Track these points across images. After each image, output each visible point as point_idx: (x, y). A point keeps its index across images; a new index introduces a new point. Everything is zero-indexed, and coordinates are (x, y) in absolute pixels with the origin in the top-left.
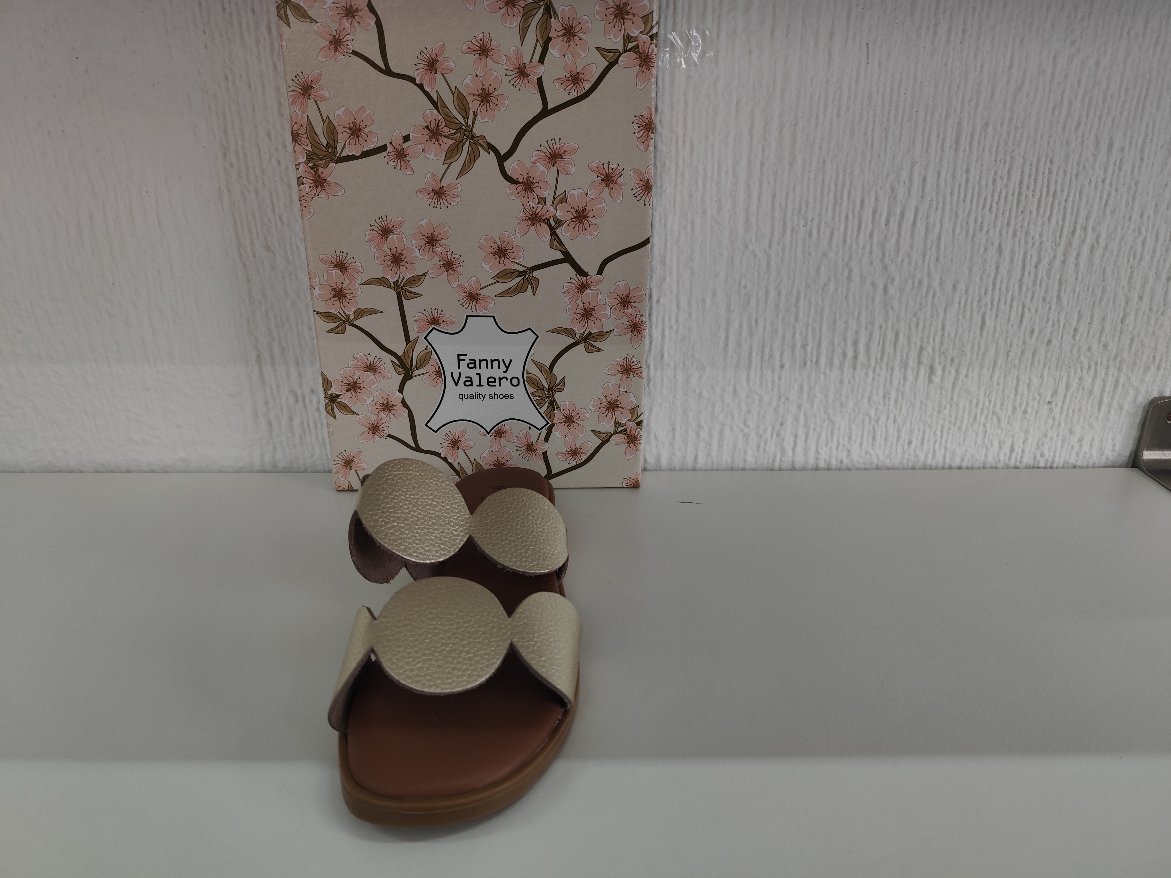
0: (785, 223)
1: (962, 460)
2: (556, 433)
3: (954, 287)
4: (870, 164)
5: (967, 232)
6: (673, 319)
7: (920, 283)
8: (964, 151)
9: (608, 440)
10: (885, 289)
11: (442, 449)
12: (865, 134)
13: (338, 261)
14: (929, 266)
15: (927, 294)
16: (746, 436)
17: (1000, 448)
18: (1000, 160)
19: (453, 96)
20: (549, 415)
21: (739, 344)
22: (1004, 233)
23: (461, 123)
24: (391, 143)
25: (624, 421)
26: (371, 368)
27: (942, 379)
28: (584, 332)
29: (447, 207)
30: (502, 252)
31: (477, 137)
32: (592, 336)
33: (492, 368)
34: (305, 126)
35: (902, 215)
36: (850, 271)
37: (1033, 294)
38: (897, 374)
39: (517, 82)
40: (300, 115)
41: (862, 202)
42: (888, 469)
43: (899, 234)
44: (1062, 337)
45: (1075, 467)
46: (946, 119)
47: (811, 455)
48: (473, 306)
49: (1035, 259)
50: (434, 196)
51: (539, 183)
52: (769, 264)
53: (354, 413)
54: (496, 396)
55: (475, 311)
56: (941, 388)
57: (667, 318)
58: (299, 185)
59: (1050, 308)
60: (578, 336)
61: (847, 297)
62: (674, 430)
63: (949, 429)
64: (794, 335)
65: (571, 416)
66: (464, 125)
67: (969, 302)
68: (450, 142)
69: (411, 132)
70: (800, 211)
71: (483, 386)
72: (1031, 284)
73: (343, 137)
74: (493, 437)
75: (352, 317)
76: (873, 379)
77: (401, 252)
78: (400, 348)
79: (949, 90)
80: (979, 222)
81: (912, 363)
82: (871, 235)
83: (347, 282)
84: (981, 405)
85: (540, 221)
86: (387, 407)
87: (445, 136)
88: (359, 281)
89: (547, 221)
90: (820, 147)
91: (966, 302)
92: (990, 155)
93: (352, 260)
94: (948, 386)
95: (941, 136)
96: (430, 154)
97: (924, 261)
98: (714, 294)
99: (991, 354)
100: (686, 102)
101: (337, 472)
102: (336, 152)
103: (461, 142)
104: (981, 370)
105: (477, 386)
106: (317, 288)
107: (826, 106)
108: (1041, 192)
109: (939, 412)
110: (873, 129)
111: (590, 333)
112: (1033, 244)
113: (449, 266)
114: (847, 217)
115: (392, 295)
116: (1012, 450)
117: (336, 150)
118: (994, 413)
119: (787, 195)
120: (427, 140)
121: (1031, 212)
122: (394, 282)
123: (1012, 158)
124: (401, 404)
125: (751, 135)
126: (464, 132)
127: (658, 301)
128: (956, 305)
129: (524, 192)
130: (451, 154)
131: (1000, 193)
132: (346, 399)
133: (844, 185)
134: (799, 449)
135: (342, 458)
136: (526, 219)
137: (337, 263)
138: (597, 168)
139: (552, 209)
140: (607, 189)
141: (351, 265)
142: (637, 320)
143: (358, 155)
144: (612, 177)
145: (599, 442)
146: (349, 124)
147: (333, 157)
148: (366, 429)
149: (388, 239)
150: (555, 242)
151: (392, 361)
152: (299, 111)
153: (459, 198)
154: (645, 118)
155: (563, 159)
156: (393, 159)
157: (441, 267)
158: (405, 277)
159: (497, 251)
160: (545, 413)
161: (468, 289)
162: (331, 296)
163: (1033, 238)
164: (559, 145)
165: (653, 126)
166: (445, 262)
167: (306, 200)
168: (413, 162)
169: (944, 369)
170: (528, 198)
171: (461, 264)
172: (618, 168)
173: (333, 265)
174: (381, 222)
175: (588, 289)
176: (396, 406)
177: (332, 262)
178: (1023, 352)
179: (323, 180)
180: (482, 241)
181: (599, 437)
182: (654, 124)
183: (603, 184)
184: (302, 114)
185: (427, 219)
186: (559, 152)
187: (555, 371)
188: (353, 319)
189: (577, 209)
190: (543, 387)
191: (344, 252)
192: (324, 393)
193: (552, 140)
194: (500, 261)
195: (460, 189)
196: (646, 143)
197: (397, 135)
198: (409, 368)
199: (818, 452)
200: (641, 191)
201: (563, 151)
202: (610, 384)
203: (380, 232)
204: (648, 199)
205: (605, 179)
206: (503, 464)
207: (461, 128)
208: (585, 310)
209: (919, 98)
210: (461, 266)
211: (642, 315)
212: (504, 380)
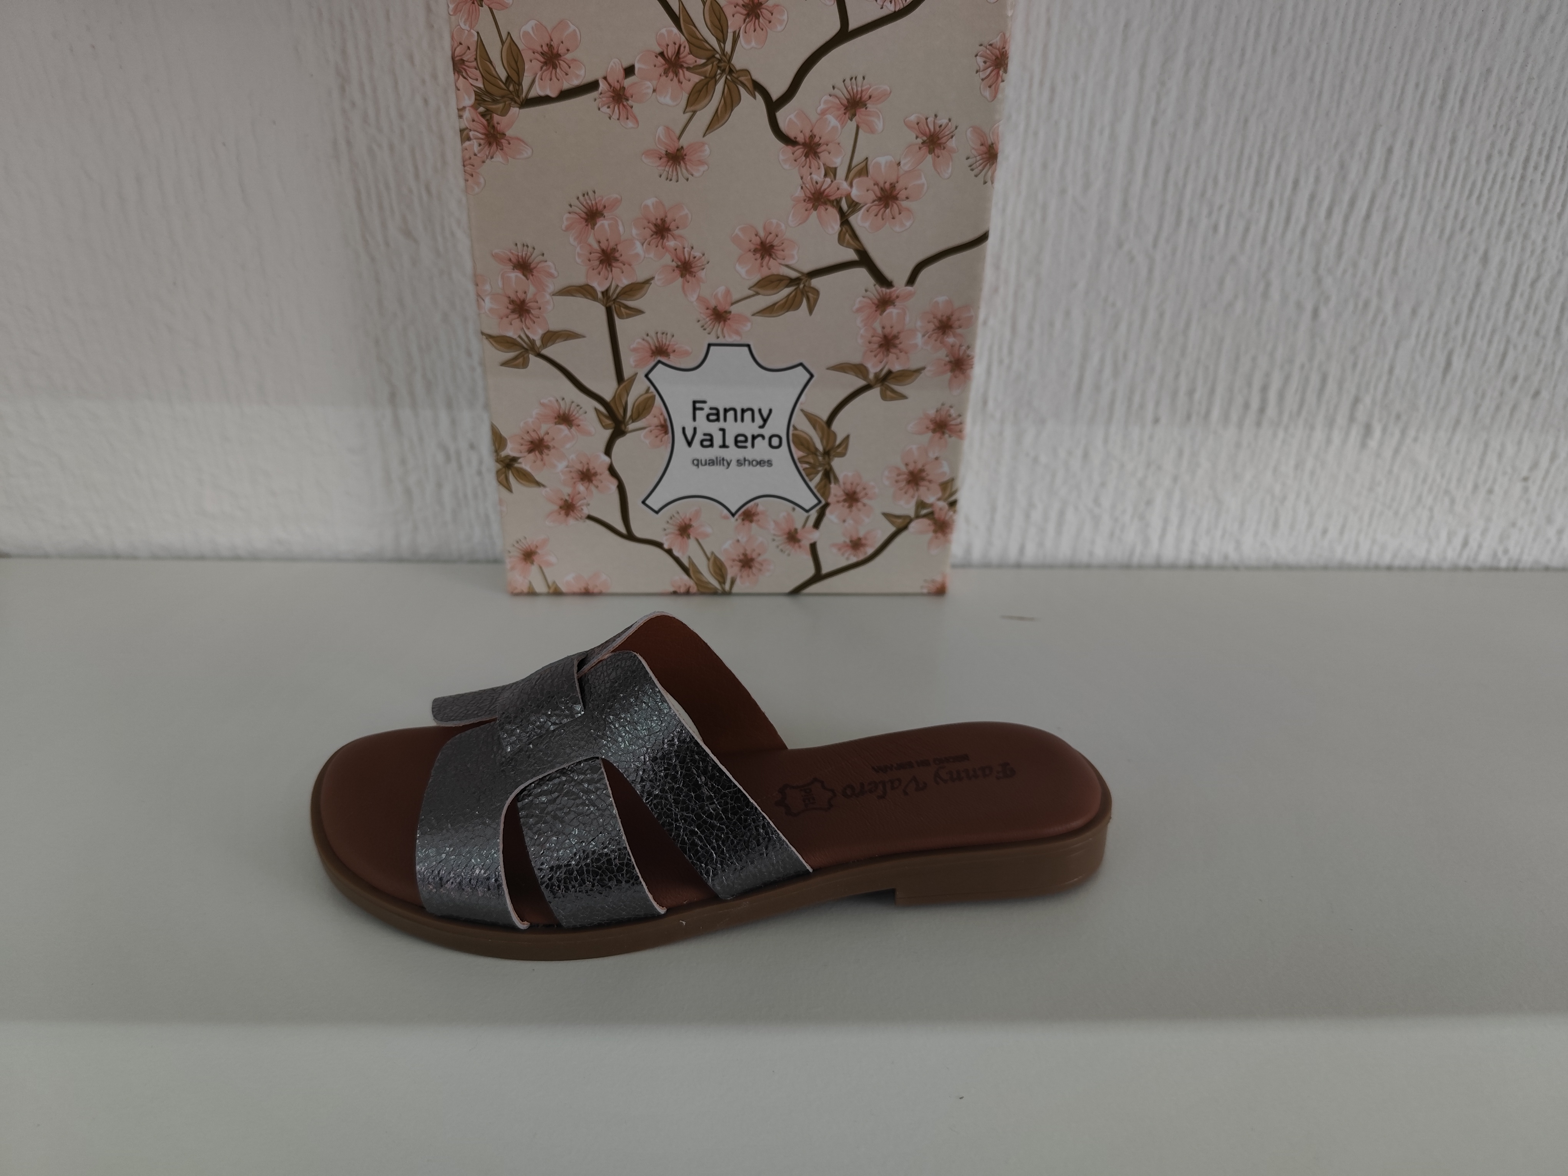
0: (1179, 213)
2: (831, 516)
3: (1414, 312)
4: (1313, 126)
5: (1442, 231)
6: (1005, 349)
7: (1366, 304)
8: (1452, 110)
9: (904, 528)
10: (1315, 313)
11: (665, 537)
12: (1312, 79)
13: (521, 260)
14: (1381, 281)
15: (1373, 322)
16: (1096, 520)
17: (1449, 540)
18: (1502, 127)
19: (704, 6)
20: (823, 490)
21: (1097, 388)
22: (1494, 232)
23: (715, 50)
24: (605, 78)
25: (930, 499)
26: (565, 419)
27: (1381, 444)
28: (881, 370)
29: (687, 180)
30: (765, 249)
31: (737, 71)
32: (892, 376)
33: (742, 420)
34: (473, 48)
35: (1352, 203)
36: (1268, 285)
37: (1524, 323)
38: (1319, 435)
40: (466, 32)
41: (1296, 183)
42: (1290, 568)
43: (1344, 233)
44: (1555, 387)
45: (1547, 569)
46: (1432, 60)
47: (1186, 547)
48: (720, 329)
49: (1532, 274)
50: (668, 161)
51: (827, 145)
52: (1150, 271)
53: (538, 484)
54: (747, 463)
55: (721, 336)
56: (1378, 455)
58: (463, 141)
59: (1544, 346)
60: (871, 376)
61: (1259, 323)
62: (994, 509)
63: (1381, 514)
64: (1177, 376)
65: (855, 492)
66: (718, 53)
67: (1432, 333)
68: (696, 78)
69: (638, 62)
70: (1203, 194)
71: (727, 447)
72: (1522, 309)
73: (531, 67)
74: (740, 521)
75: (538, 343)
76: (1284, 442)
77: (615, 247)
78: (607, 389)
79: (1441, 15)
80: (1461, 217)
81: (1341, 420)
82: (1304, 232)
83: (532, 290)
84: (1429, 480)
85: (826, 204)
86: (587, 476)
87: (688, 69)
88: (551, 288)
89: (837, 204)
90: (1243, 98)
91: (1427, 335)
92: (1488, 117)
93: (541, 258)
94: (1388, 453)
95: (1422, 86)
96: (665, 97)
97: (1375, 273)
98: (1068, 314)
99: (1454, 410)
100: (1049, 23)
101: (513, 568)
102: (520, 91)
103: (712, 78)
104: (1436, 432)
105: (721, 447)
106: (487, 299)
107: (1258, 34)
108: (1553, 177)
109: (1371, 489)
110: (1323, 74)
111: (890, 372)
112: (1533, 252)
113: (686, 268)
114: (1271, 205)
115: (599, 310)
116: (1465, 543)
117: (521, 87)
118: (1447, 492)
119: (1187, 170)
120: (661, 76)
121: (1535, 206)
122: (603, 293)
123: (1519, 124)
124: (607, 473)
126: (718, 63)
127: (985, 323)
128: (1413, 340)
129: (804, 158)
130: (697, 96)
131: (1496, 175)
132: (526, 464)
133: (1271, 157)
134: (1170, 538)
135: (520, 548)
136: (805, 201)
137: (519, 262)
138: (918, 124)
139: (845, 185)
140: (930, 157)
141: (539, 266)
142: (961, 353)
143: (553, 94)
144: (939, 139)
145: (892, 529)
146: (542, 46)
147: (516, 98)
148: (556, 508)
149: (596, 227)
150: (847, 236)
151: (596, 410)
152: (465, 25)
153: (706, 166)
154: (996, 48)
155: (866, 108)
156: (607, 104)
157: (674, 270)
158: (619, 285)
159: (759, 247)
160: (816, 487)
161: (713, 303)
162: (508, 311)
163: (1534, 243)
164: (862, 86)
165: (1006, 62)
166: (679, 263)
167: (473, 166)
168: (637, 109)
169: (1384, 430)
170: (810, 167)
171: (703, 267)
172: (948, 124)
173: (512, 264)
174: (586, 200)
175: (892, 307)
176: (601, 474)
177: (510, 260)
178: (1498, 408)
179: (500, 134)
180: (737, 231)
181: (893, 523)
182: (1008, 58)
183: (925, 149)
184: (469, 29)
185: (656, 197)
186: (861, 98)
187: (836, 426)
188: (541, 346)
189: (882, 186)
190: (817, 449)
191: (529, 245)
192: (495, 454)
193: (851, 79)
194: (762, 263)
195: (708, 152)
196: (993, 87)
197: (616, 66)
198: (620, 418)
199: (1194, 543)
200: (981, 162)
201: (867, 96)
202: (914, 447)
203: (584, 215)
204: (990, 173)
205: (928, 141)
206: (752, 560)
207: (713, 56)
208: (885, 337)
209: (1395, 27)
210: (703, 269)
211: (968, 347)
212: (760, 439)
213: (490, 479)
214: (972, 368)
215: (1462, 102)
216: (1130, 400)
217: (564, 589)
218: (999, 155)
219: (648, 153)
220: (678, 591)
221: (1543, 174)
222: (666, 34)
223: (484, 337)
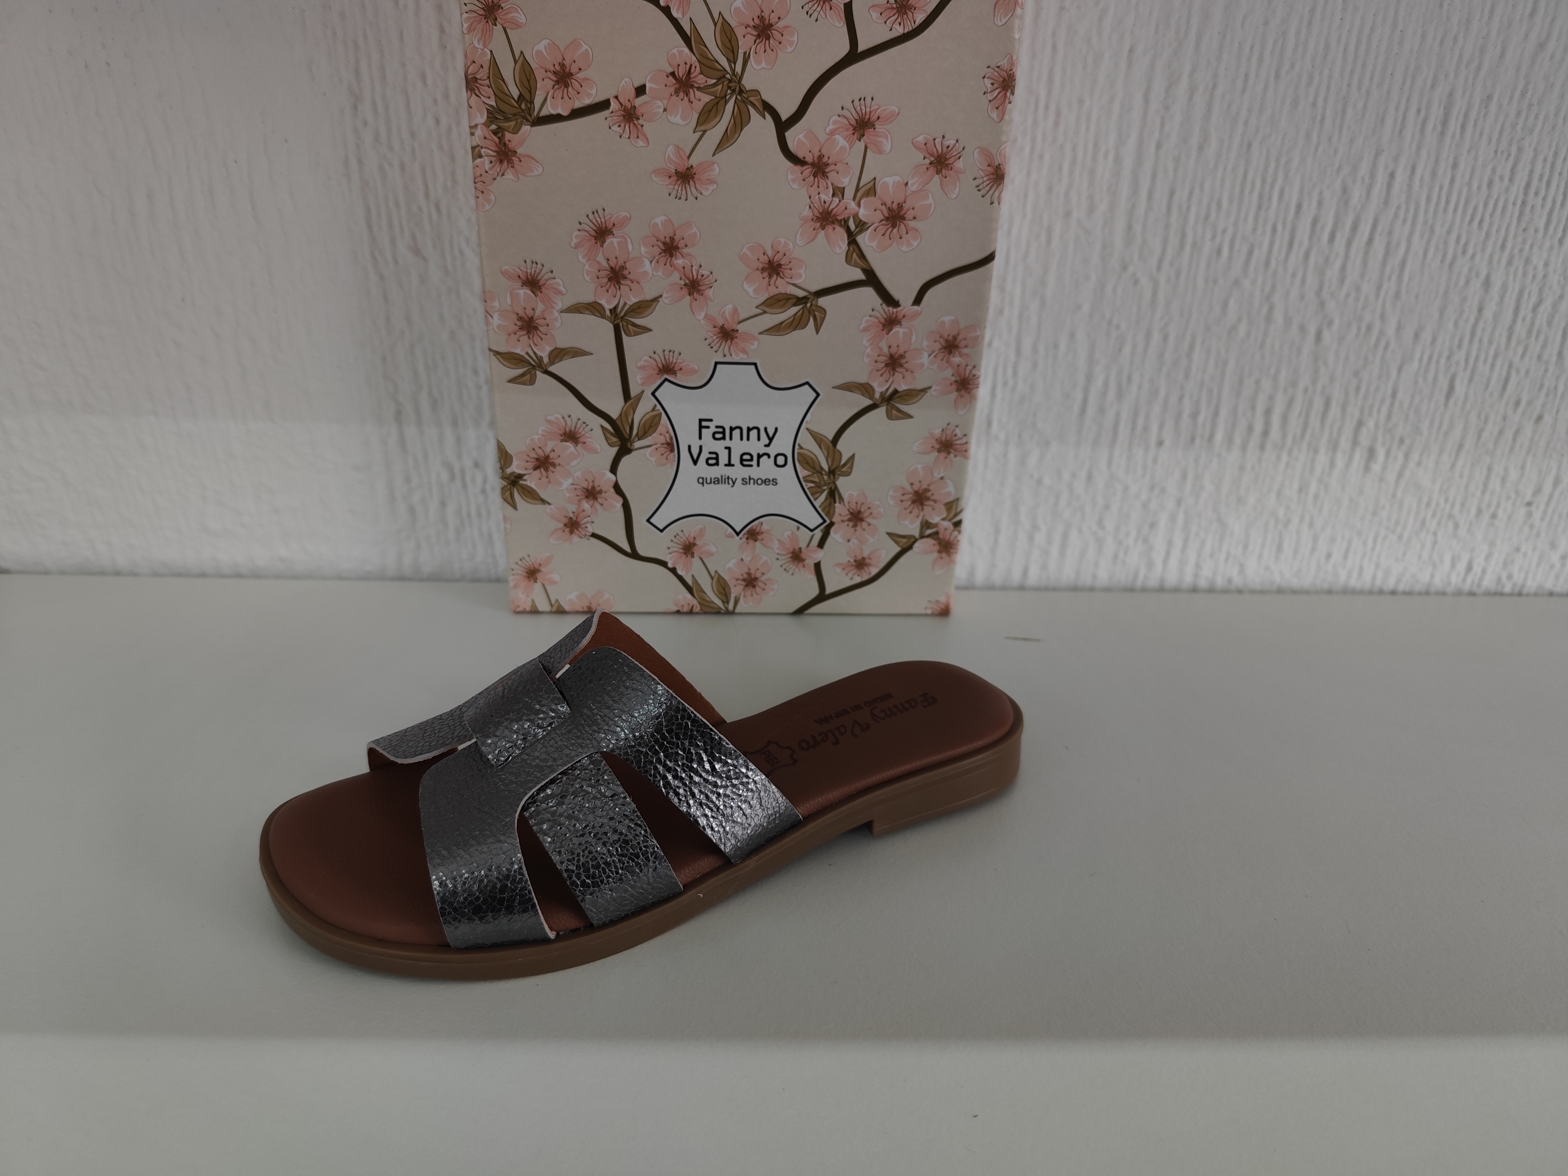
0: (1183, 235)
1: (1399, 581)
2: (835, 536)
3: (1417, 336)
4: (1316, 150)
5: (1444, 256)
6: (1010, 371)
7: (1369, 328)
8: (1453, 136)
9: (909, 548)
10: (1319, 336)
11: (669, 556)
12: (1314, 104)
13: (529, 277)
14: (1384, 305)
15: (1376, 345)
16: (1100, 542)
17: (1453, 565)
18: (1502, 152)
19: (715, 27)
20: (828, 509)
21: (1102, 410)
22: (1496, 258)
23: (725, 70)
24: (616, 97)
25: (935, 519)
26: (571, 437)
27: (1384, 468)
28: (887, 390)
29: (696, 198)
30: (773, 268)
31: (747, 91)
32: (898, 395)
34: (486, 66)
35: (1355, 228)
36: (1271, 309)
37: (1526, 349)
38: (1322, 458)
39: (814, 8)
40: (480, 50)
41: (1299, 207)
42: (1294, 592)
43: (1347, 258)
44: (1558, 411)
45: (1551, 594)
46: (1433, 86)
47: (1189, 569)
48: (727, 347)
49: (1534, 299)
50: (678, 180)
51: (836, 165)
52: (1155, 293)
53: (543, 501)
55: (728, 355)
56: (1381, 479)
57: (1000, 369)
58: (474, 159)
59: (1546, 371)
60: (877, 396)
61: (1262, 346)
62: (997, 531)
63: (1385, 538)
64: (1181, 398)
65: (859, 512)
66: (728, 73)
67: (1435, 359)
68: (706, 98)
69: (649, 81)
70: (1207, 217)
72: (1524, 335)
73: (544, 86)
74: (744, 539)
75: (546, 360)
76: (1287, 465)
77: (624, 264)
78: (614, 406)
79: (1442, 43)
80: (1463, 240)
81: (1345, 443)
82: (1307, 256)
83: (540, 307)
84: (1433, 505)
85: (834, 223)
86: (592, 494)
87: (699, 89)
88: (560, 305)
89: (844, 223)
90: (1246, 123)
91: (1430, 358)
92: (1489, 144)
93: (549, 275)
94: (1391, 477)
95: (1423, 113)
96: (675, 117)
97: (1377, 296)
98: (1072, 336)
99: (1457, 433)
100: (1054, 48)
101: (515, 586)
102: (532, 109)
103: (722, 98)
104: (1440, 455)
106: (496, 316)
107: (1260, 60)
108: (1554, 202)
109: (1374, 514)
110: (1326, 99)
111: (896, 392)
112: (1534, 277)
113: (694, 286)
114: (1274, 230)
115: (607, 328)
116: (1469, 568)
117: (532, 106)
118: (1450, 516)
119: (1191, 193)
120: (671, 95)
121: (1536, 231)
122: (611, 310)
123: (1520, 150)
124: (613, 490)
125: (1146, 101)
126: (729, 83)
127: (990, 344)
128: (1416, 364)
129: (813, 178)
130: (707, 116)
131: (1497, 201)
132: (532, 481)
133: (1274, 180)
134: (1173, 562)
135: (523, 565)
136: (813, 219)
137: (528, 278)
138: (925, 144)
139: (853, 205)
140: (937, 178)
141: (548, 282)
142: (967, 373)
143: (565, 114)
144: (946, 159)
145: (897, 549)
146: (554, 65)
147: (528, 116)
148: (561, 525)
149: (605, 245)
150: (855, 255)
151: (602, 427)
152: (479, 44)
153: (715, 185)
154: (1003, 70)
155: (875, 129)
156: (618, 122)
157: (682, 288)
158: (627, 302)
159: (767, 266)
160: (820, 507)
161: (720, 322)
162: (517, 328)
163: (1535, 268)
164: (870, 107)
165: (1013, 84)
166: (687, 282)
167: (484, 183)
168: (648, 128)
169: (1388, 453)
170: (818, 187)
171: (711, 285)
172: (955, 144)
173: (521, 281)
174: (595, 218)
175: (899, 326)
176: (606, 492)
177: (519, 277)
178: (1501, 432)
179: (511, 151)
180: (745, 250)
181: (897, 543)
182: (1015, 80)
183: (932, 170)
184: (482, 48)
185: (665, 216)
186: (869, 119)
187: (840, 446)
188: (547, 364)
189: (890, 206)
190: (822, 468)
191: (538, 262)
192: (501, 471)
193: (860, 100)
194: (769, 282)
195: (717, 171)
196: (1000, 108)
197: (627, 85)
198: (627, 437)
199: (1198, 566)
200: (988, 182)
201: (875, 117)
202: (919, 467)
203: (593, 233)
204: (997, 194)
205: (935, 161)
206: (756, 579)
207: (724, 76)
208: (891, 356)
209: (1397, 54)
210: (711, 287)
211: (974, 367)
212: (765, 457)
213: (495, 497)
214: (978, 387)
215: (1463, 127)
216: (1134, 423)
217: (567, 608)
218: (1005, 176)
219: (657, 172)
220: (681, 611)
221: (1544, 199)
222: (677, 54)
223: (492, 353)
